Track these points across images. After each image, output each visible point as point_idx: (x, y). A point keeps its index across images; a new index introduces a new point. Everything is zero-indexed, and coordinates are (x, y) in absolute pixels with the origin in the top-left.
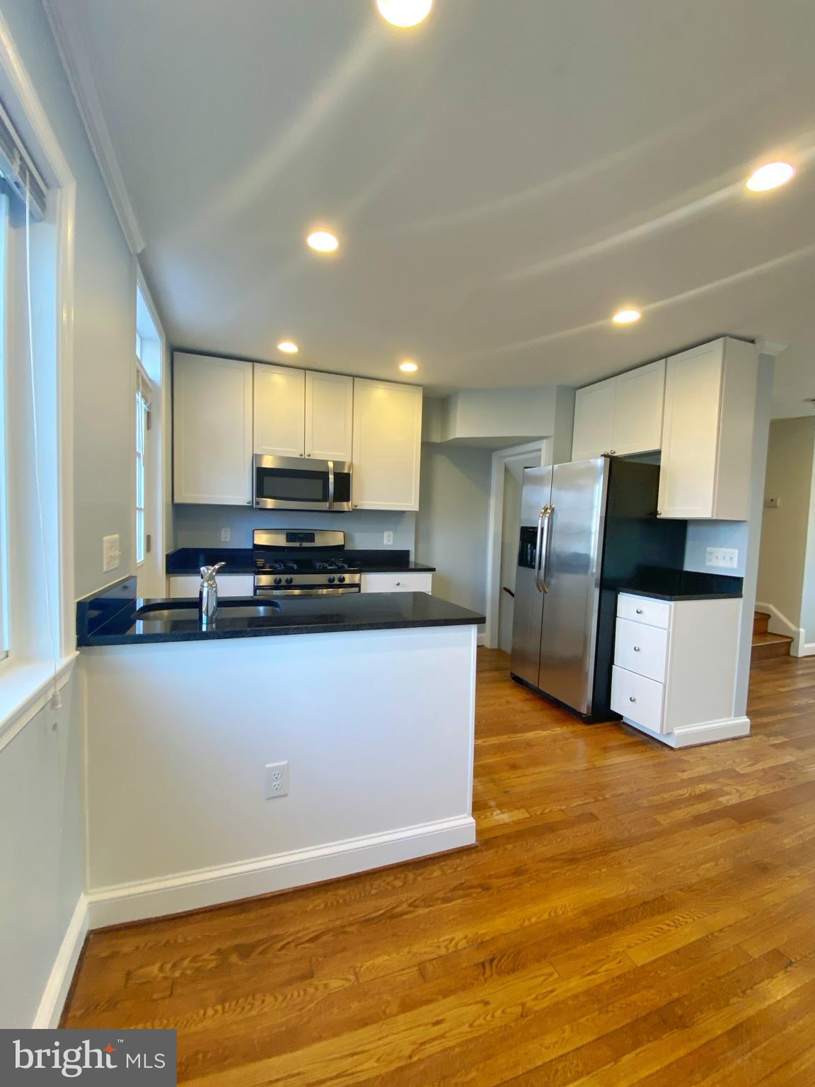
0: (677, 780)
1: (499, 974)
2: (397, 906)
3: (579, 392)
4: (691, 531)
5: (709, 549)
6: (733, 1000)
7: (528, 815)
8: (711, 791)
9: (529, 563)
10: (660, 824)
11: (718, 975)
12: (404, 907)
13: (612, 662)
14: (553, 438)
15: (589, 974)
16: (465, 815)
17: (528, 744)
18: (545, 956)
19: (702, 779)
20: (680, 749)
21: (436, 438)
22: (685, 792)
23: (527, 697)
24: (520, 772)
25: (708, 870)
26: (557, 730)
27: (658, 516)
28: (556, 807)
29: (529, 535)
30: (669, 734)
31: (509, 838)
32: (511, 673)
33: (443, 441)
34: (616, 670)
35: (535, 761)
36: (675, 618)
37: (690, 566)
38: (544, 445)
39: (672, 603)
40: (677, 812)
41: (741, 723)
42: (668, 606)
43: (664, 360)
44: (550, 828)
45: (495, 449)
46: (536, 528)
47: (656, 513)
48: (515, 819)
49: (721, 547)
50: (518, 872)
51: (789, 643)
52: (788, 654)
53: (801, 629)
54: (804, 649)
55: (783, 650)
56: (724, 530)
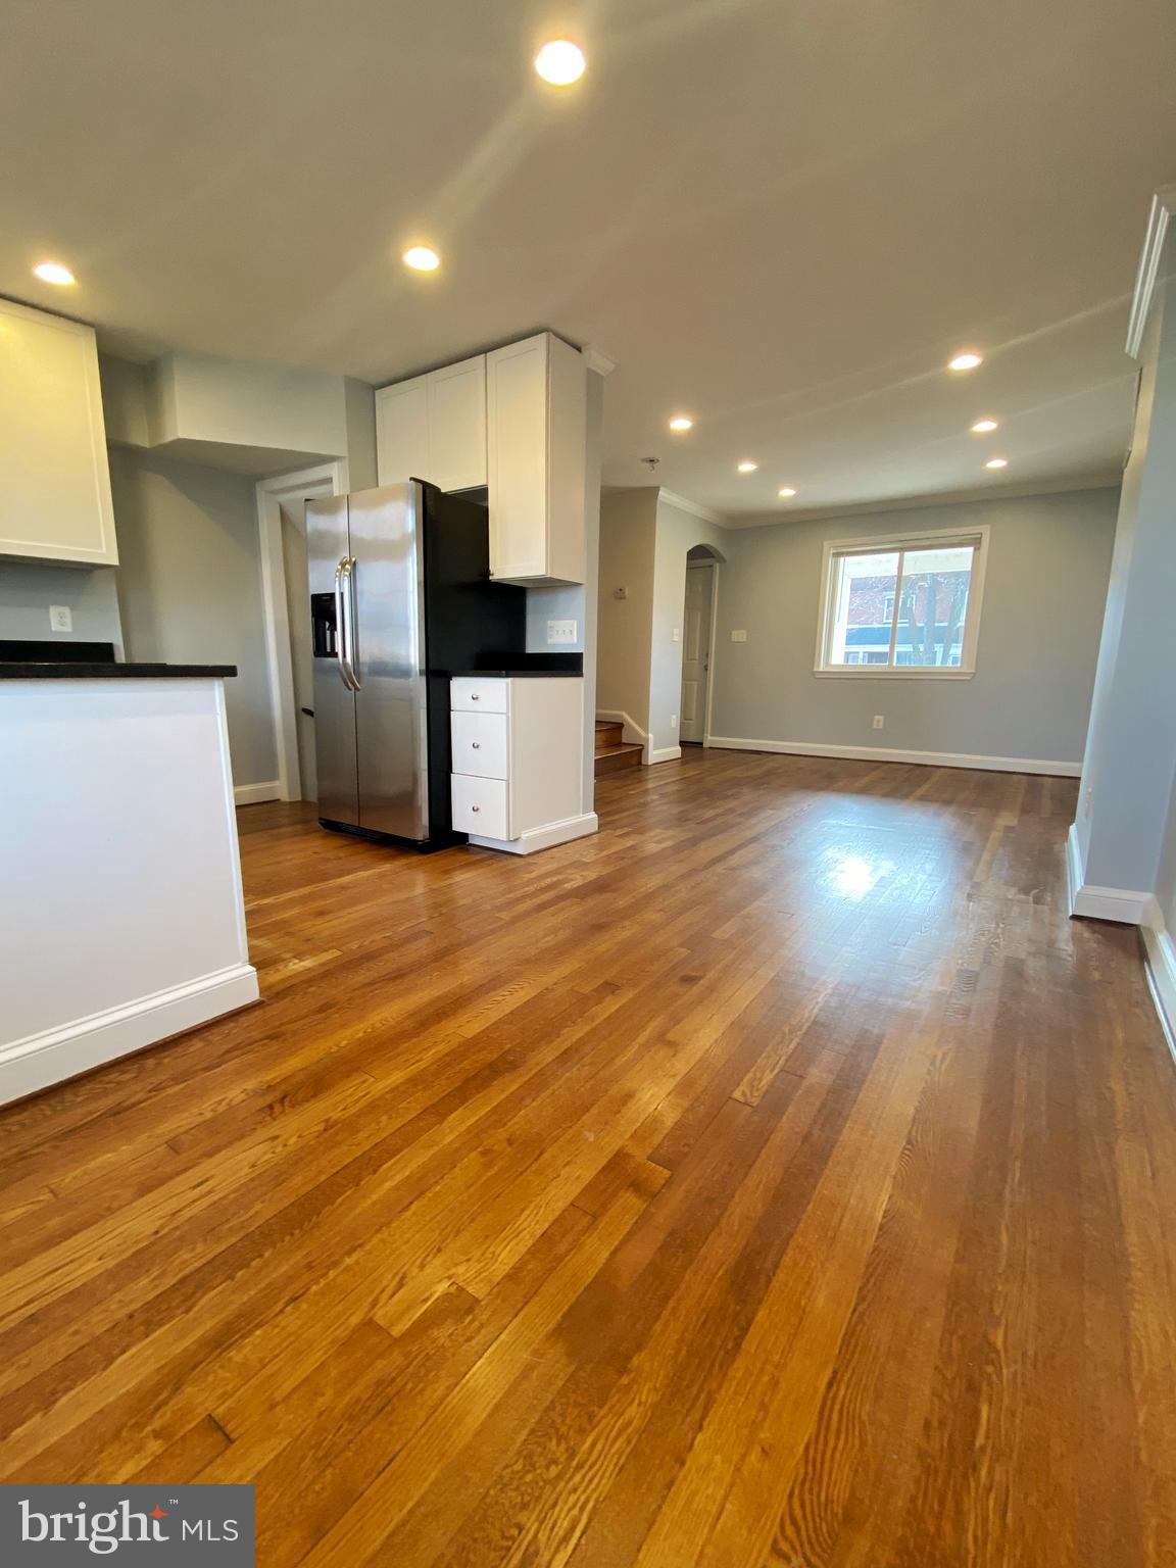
0: (525, 880)
1: (293, 1107)
2: (124, 1102)
3: (377, 392)
4: (531, 602)
5: (550, 623)
6: (565, 1031)
7: (339, 953)
8: (559, 880)
9: (329, 650)
10: (502, 919)
11: (550, 1017)
12: (141, 1096)
13: (449, 770)
14: (347, 461)
15: (413, 1064)
16: (239, 964)
17: (344, 888)
18: (359, 1068)
19: (548, 874)
20: (530, 855)
21: (140, 438)
22: (531, 888)
23: (345, 843)
24: (328, 917)
25: (550, 940)
26: (387, 867)
27: (491, 578)
28: (378, 937)
29: (323, 609)
30: (516, 840)
31: (310, 982)
32: (320, 819)
33: (156, 444)
34: (456, 780)
35: (354, 901)
36: (513, 698)
37: (532, 647)
38: (334, 471)
39: (510, 680)
40: (521, 905)
41: (589, 819)
42: (504, 686)
43: (483, 355)
44: (370, 957)
45: (261, 477)
46: (332, 596)
47: (487, 572)
48: (320, 961)
49: (559, 619)
50: (323, 1009)
51: (640, 751)
52: (640, 763)
53: (650, 735)
54: (654, 755)
55: (634, 760)
56: (562, 597)
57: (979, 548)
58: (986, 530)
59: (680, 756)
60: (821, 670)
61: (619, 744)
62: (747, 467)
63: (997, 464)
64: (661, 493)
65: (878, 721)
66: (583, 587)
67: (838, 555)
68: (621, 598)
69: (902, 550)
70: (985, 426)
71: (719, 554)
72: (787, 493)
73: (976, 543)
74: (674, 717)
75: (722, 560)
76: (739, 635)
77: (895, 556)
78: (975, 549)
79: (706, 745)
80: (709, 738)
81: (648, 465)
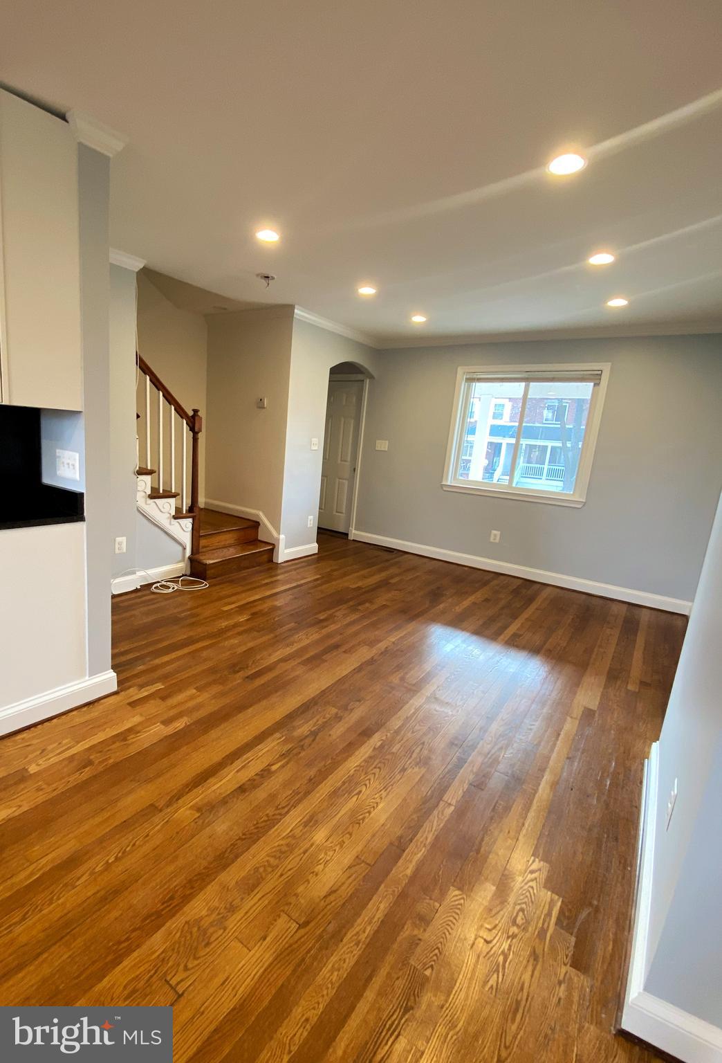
5: (58, 452)
37: (46, 478)
41: (108, 679)
49: (65, 449)
51: (272, 550)
52: (271, 560)
53: (282, 537)
54: (284, 554)
55: (265, 558)
56: (66, 423)
57: (598, 384)
58: (606, 368)
59: (317, 552)
60: (449, 484)
61: (255, 541)
62: (367, 291)
63: (618, 303)
64: (296, 311)
65: (495, 535)
66: (83, 414)
67: (470, 380)
68: (260, 408)
69: (527, 380)
70: (602, 259)
71: (369, 372)
72: (418, 319)
73: (596, 378)
74: (311, 517)
75: (371, 377)
76: (382, 445)
77: (523, 384)
78: (595, 385)
79: (351, 537)
80: (353, 531)
81: (264, 282)
